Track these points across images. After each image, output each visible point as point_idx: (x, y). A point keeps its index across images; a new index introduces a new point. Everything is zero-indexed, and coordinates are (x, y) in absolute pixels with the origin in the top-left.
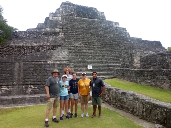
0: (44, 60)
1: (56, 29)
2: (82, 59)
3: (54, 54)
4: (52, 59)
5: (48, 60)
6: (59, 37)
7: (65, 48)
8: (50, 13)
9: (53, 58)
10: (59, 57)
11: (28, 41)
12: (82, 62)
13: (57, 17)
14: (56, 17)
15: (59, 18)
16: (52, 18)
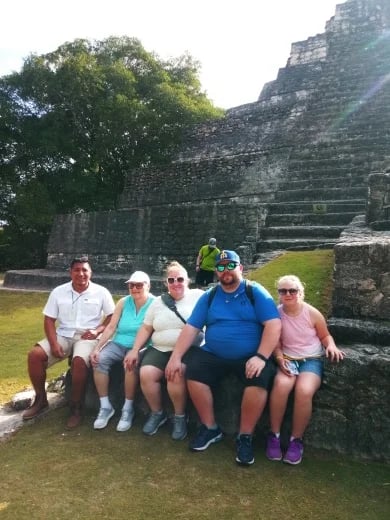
0: (223, 196)
1: (298, 94)
2: (316, 184)
3: (247, 178)
4: (242, 190)
5: (231, 195)
6: (288, 120)
7: (279, 158)
8: (293, 44)
9: (244, 188)
10: (259, 185)
11: (212, 146)
12: (309, 197)
13: (312, 50)
14: (309, 54)
15: (318, 53)
16: (299, 58)
